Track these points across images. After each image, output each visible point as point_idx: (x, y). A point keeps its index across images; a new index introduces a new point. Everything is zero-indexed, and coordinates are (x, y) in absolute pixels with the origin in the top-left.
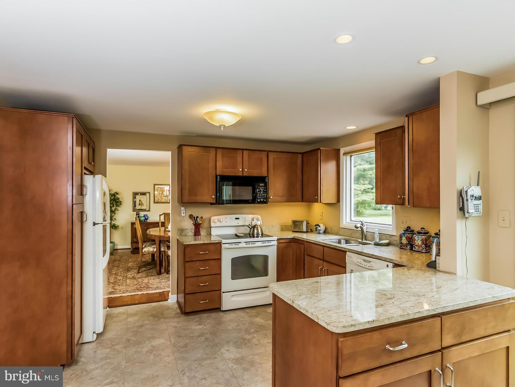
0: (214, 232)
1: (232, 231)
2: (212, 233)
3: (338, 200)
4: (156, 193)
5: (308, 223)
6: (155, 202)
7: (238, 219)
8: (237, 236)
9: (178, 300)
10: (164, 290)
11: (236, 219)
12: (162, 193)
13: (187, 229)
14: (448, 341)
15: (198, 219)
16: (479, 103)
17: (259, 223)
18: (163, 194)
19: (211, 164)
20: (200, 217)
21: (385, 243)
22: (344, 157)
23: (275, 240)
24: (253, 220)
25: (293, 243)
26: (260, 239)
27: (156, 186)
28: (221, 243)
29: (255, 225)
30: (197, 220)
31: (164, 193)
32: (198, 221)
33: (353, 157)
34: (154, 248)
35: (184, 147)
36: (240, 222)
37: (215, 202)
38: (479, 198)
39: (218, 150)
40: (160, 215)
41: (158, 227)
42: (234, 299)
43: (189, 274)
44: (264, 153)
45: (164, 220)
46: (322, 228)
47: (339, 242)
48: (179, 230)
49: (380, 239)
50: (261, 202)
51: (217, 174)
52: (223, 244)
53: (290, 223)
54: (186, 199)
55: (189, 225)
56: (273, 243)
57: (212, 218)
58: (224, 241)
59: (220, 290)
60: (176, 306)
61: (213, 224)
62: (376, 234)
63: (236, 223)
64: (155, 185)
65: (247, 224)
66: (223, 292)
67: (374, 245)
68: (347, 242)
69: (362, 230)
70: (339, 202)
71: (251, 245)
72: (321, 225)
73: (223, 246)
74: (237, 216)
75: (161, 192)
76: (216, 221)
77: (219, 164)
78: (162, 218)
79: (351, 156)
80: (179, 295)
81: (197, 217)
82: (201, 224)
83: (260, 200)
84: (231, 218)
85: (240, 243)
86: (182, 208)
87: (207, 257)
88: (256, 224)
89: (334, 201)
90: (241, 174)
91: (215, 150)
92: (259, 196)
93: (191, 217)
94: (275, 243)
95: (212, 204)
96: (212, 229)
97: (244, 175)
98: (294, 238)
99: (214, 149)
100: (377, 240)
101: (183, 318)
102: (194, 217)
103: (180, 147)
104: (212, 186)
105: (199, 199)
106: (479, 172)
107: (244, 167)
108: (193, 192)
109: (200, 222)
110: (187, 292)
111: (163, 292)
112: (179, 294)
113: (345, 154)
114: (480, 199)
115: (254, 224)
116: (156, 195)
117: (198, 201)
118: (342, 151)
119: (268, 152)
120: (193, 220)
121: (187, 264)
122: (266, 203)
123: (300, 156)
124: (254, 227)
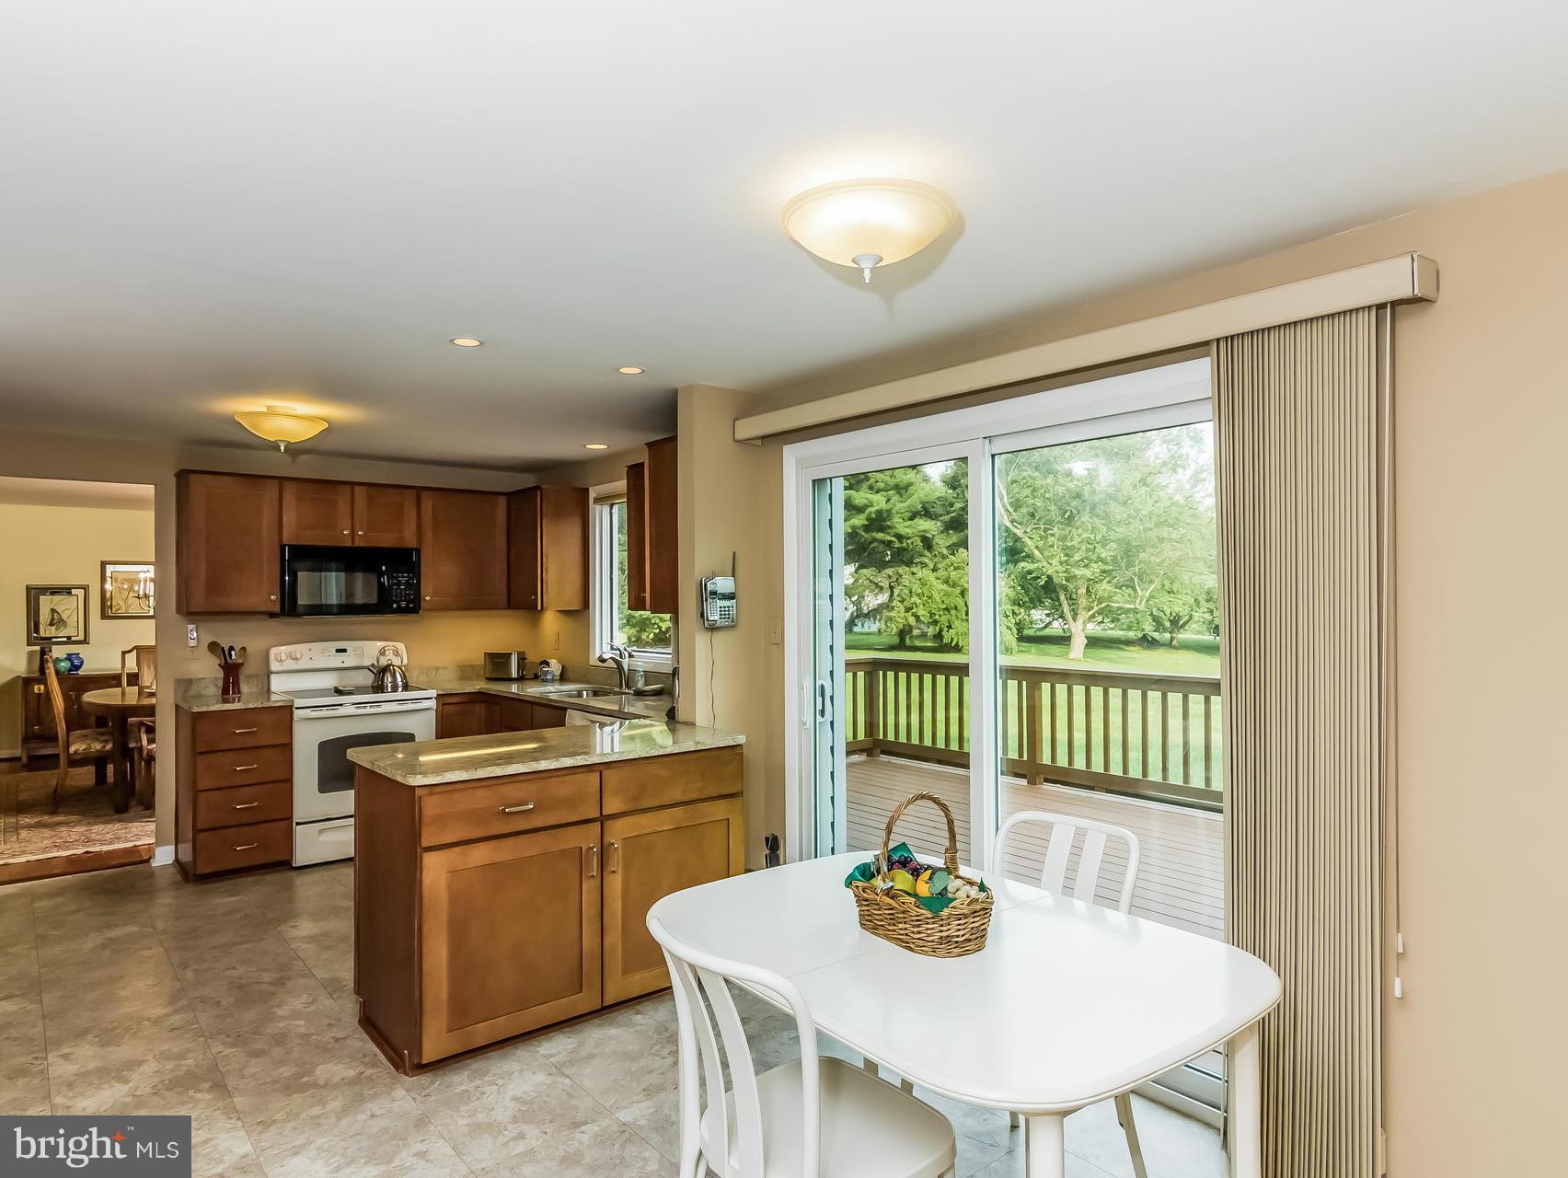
0: (277, 684)
1: (328, 681)
2: (273, 688)
3: (586, 603)
4: (108, 586)
5: (522, 658)
6: (104, 616)
7: (345, 651)
8: (338, 692)
9: (179, 857)
10: (137, 843)
11: (338, 651)
12: (131, 589)
13: (204, 679)
14: (612, 806)
15: (233, 653)
16: (738, 437)
17: (396, 661)
18: (134, 592)
19: (267, 517)
20: (237, 649)
21: (653, 690)
22: (598, 507)
23: (431, 698)
24: (383, 652)
25: (478, 704)
26: (401, 695)
27: (109, 569)
28: (292, 706)
29: (389, 666)
30: (230, 656)
31: (136, 588)
32: (234, 657)
33: (616, 508)
34: (107, 741)
35: (193, 477)
36: (348, 660)
37: (277, 609)
38: (731, 597)
39: (286, 484)
40: (124, 653)
41: (119, 685)
42: (325, 837)
43: (205, 782)
44: (407, 491)
45: (138, 664)
46: (555, 667)
47: (580, 695)
48: (178, 681)
49: (647, 684)
50: (400, 611)
51: (285, 542)
52: (297, 708)
53: (480, 660)
54: (198, 602)
55: (207, 669)
56: (426, 704)
57: (273, 652)
58: (298, 703)
59: (290, 818)
60: (173, 870)
61: (274, 666)
62: (639, 672)
63: (337, 661)
64: (103, 564)
65: (367, 663)
66: (298, 824)
67: (635, 695)
68: (596, 693)
69: (618, 668)
70: (588, 608)
71: (369, 710)
72: (553, 662)
73: (297, 714)
74: (341, 645)
75: (126, 586)
76: (284, 657)
77: (290, 518)
78: (131, 660)
79: (612, 506)
80: (180, 846)
81: (231, 648)
82: (242, 664)
83: (399, 605)
84: (323, 651)
85: (341, 705)
86: (191, 627)
87: (252, 742)
88: (390, 662)
89: (575, 606)
90: (348, 543)
91: (277, 486)
92: (396, 597)
93: (213, 647)
94: (432, 704)
95: (272, 615)
96: (273, 677)
97: (358, 543)
98: (481, 693)
99: (276, 481)
100: (640, 685)
101: (191, 889)
102: (223, 648)
103: (183, 476)
104: (270, 569)
105: (236, 602)
106: (734, 553)
107: (357, 527)
108: (216, 585)
109: (240, 661)
110: (199, 826)
111: (135, 846)
112: (181, 843)
113: (598, 500)
114: (733, 598)
115: (384, 662)
116: (108, 595)
117: (233, 608)
118: (592, 495)
119: (419, 490)
120: (220, 658)
121: (201, 761)
122: (415, 610)
123: (502, 501)
124: (384, 670)
